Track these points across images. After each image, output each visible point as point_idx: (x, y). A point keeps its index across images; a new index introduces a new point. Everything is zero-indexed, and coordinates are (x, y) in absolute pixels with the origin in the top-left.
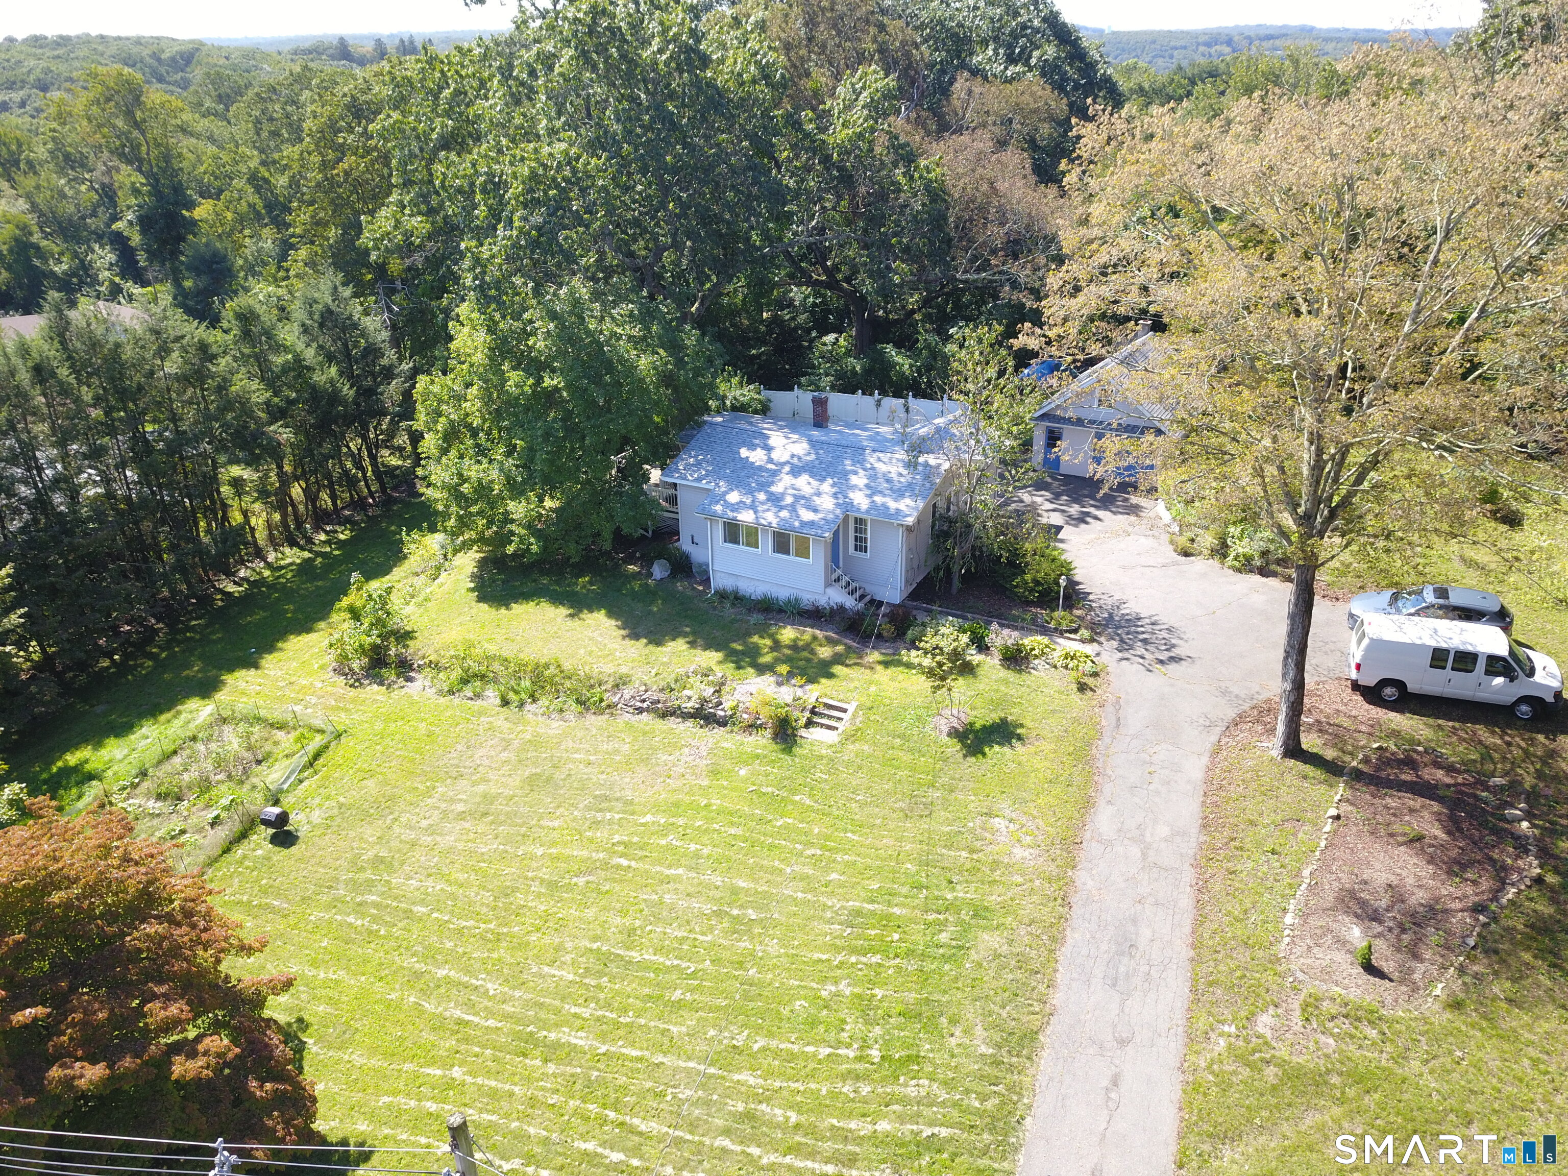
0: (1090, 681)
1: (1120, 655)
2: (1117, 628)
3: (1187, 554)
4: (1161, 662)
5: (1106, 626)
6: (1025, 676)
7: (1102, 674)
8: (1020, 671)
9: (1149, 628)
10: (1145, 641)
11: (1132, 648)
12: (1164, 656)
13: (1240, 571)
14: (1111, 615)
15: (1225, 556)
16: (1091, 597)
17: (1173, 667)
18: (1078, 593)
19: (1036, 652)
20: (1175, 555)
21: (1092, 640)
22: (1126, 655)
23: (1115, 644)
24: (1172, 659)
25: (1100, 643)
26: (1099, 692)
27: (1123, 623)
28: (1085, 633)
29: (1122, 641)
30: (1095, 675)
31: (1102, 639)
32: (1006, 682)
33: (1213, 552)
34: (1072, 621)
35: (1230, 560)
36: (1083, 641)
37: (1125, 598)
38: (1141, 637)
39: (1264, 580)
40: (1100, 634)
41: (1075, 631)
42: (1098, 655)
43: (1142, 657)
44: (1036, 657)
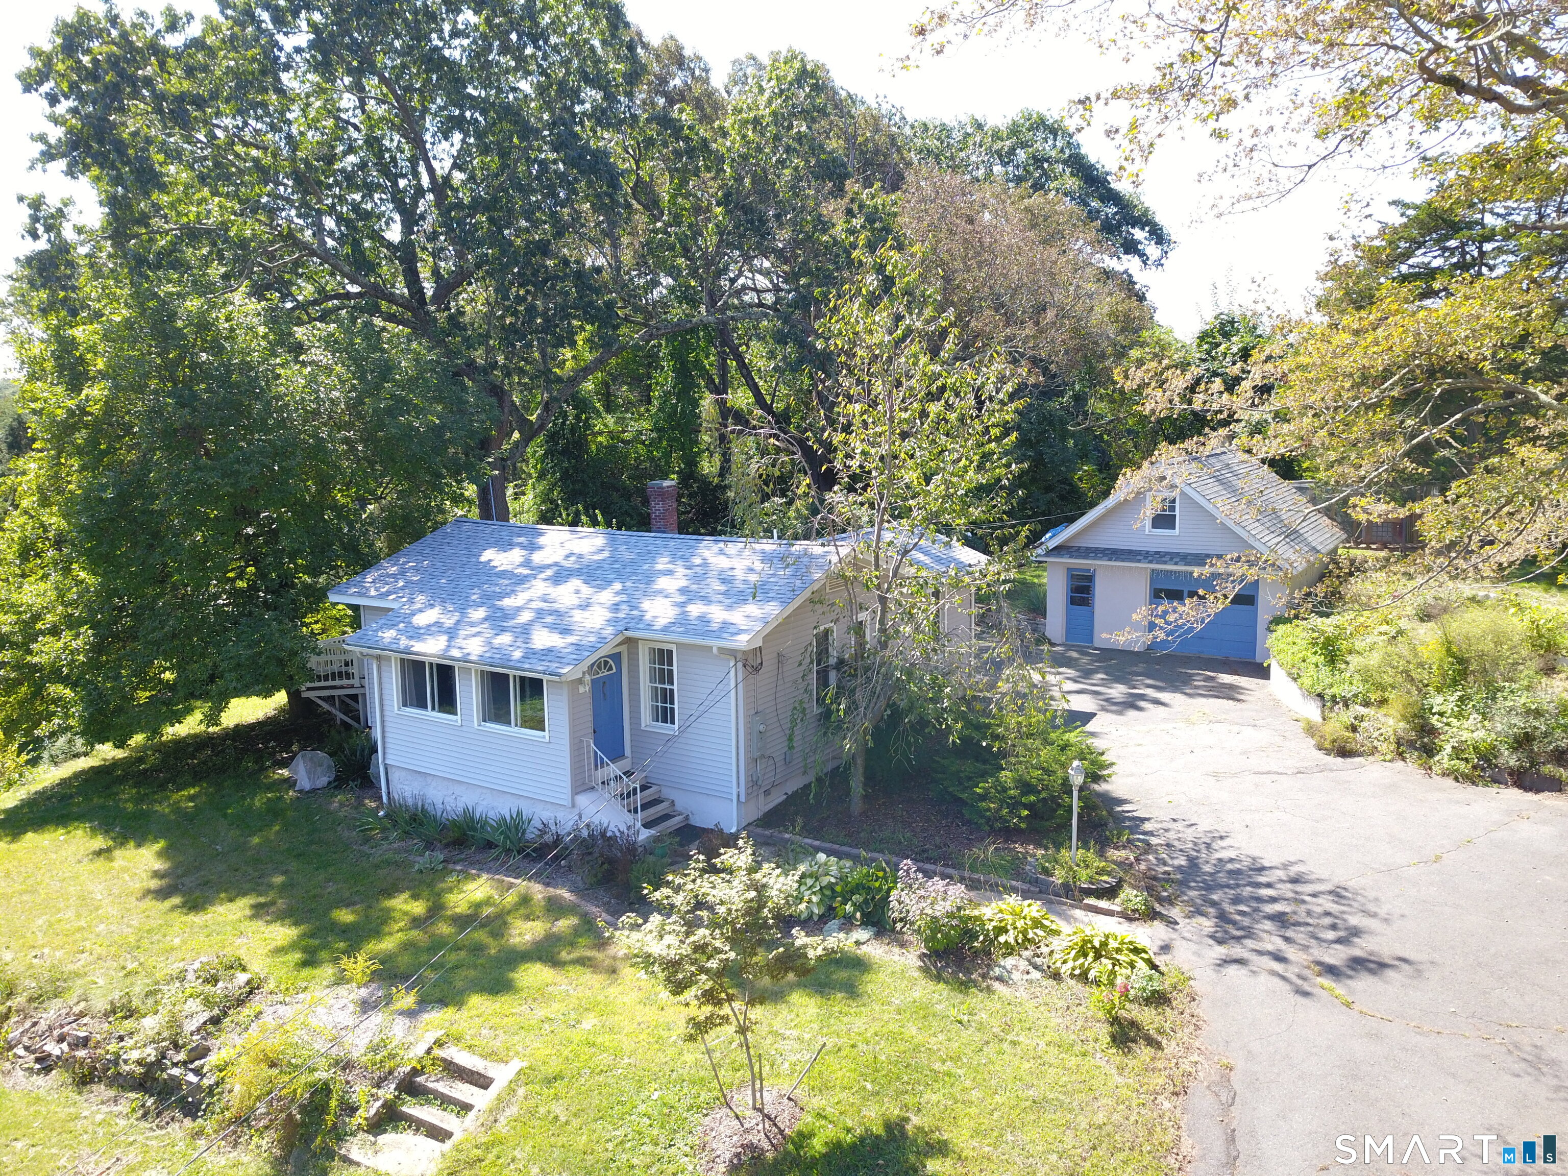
0: (1148, 1017)
1: (1221, 951)
2: (1209, 888)
3: (1344, 752)
4: (1331, 971)
5: (1184, 883)
6: (976, 999)
7: (1179, 1000)
8: (964, 986)
9: (1286, 889)
10: (1281, 919)
11: (1249, 933)
12: (1336, 956)
13: (1471, 780)
14: (1193, 862)
15: (1429, 751)
16: (1148, 826)
17: (1363, 983)
18: (1119, 819)
19: (1009, 938)
20: (1320, 755)
21: (1151, 915)
22: (1237, 951)
23: (1207, 924)
24: (1359, 964)
25: (1171, 923)
26: (1170, 1047)
27: (1222, 878)
28: (1131, 896)
29: (1223, 917)
30: (1158, 999)
31: (1175, 913)
32: (924, 1012)
33: (1402, 749)
34: (1101, 871)
35: (1444, 759)
36: (1129, 916)
37: (1222, 829)
38: (1270, 909)
39: (1530, 796)
40: (1169, 901)
41: (1110, 893)
42: (1165, 948)
43: (1279, 958)
44: (1009, 950)
